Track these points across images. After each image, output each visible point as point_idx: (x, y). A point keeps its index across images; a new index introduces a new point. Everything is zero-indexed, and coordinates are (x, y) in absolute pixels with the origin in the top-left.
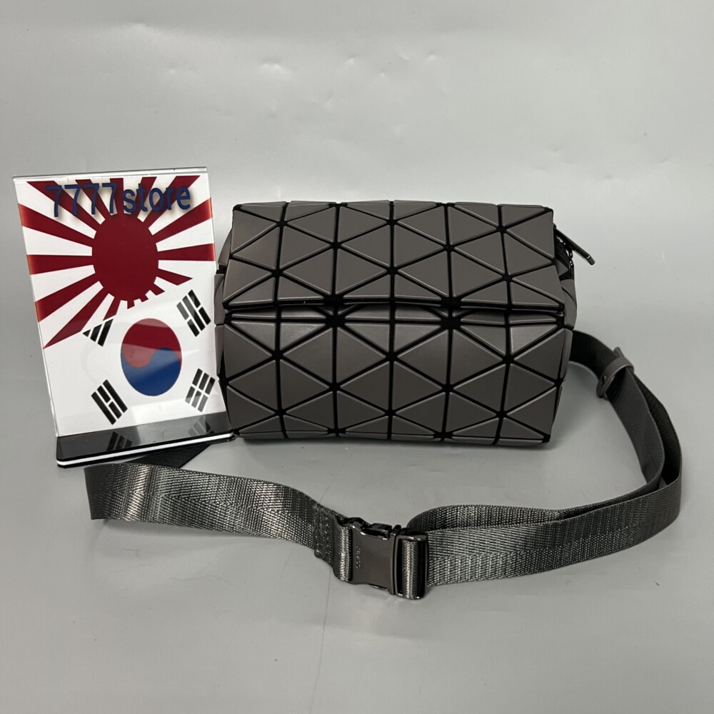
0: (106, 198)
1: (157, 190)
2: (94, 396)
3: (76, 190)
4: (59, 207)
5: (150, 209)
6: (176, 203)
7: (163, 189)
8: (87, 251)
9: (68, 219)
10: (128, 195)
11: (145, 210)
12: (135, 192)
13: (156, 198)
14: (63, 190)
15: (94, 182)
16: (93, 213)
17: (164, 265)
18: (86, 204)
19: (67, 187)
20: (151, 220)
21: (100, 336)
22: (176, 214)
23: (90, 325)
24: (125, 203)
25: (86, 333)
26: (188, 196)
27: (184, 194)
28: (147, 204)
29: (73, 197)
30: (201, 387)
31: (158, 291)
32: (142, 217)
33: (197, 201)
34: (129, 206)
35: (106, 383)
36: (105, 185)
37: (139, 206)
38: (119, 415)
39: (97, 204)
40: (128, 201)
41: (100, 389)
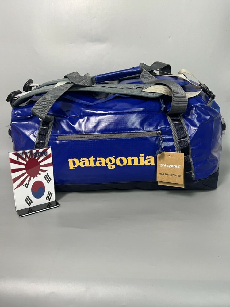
0: (29, 155)
1: (40, 152)
2: (25, 200)
5: (38, 156)
6: (44, 155)
7: (41, 152)
8: (24, 167)
9: (20, 160)
11: (37, 157)
13: (40, 154)
15: (26, 152)
16: (26, 158)
17: (41, 168)
18: (24, 156)
19: (20, 153)
20: (38, 159)
21: (27, 186)
22: (44, 157)
23: (24, 184)
25: (24, 185)
26: (47, 153)
27: (46, 152)
28: (38, 155)
29: (21, 155)
30: (49, 195)
31: (40, 174)
32: (36, 158)
33: (48, 154)
34: (34, 156)
35: (28, 197)
36: (28, 152)
37: (36, 156)
38: (31, 204)
40: (33, 155)
41: (27, 198)
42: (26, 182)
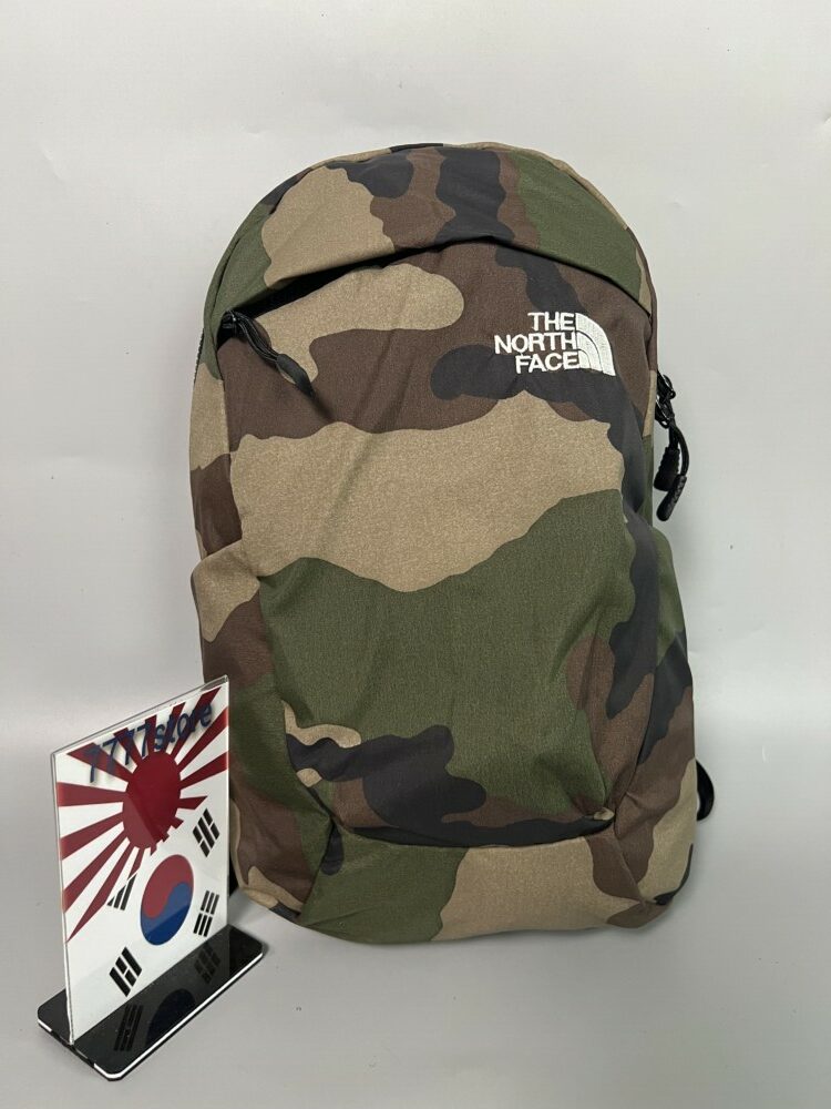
0: (139, 743)
1: (185, 715)
2: (113, 974)
3: (112, 745)
4: (96, 770)
5: (177, 738)
6: (199, 724)
7: (189, 713)
8: (118, 808)
9: (108, 782)
10: (160, 732)
11: (173, 740)
12: (166, 726)
13: (184, 724)
14: (101, 750)
15: (130, 729)
16: (127, 763)
17: (186, 793)
18: (121, 756)
19: (106, 744)
20: (177, 749)
22: (200, 732)
23: (114, 894)
24: (156, 741)
25: (110, 904)
26: (210, 712)
27: (207, 711)
28: (175, 735)
29: (109, 752)
30: (208, 910)
31: (178, 823)
32: (169, 751)
33: (216, 714)
34: (160, 742)
35: (126, 953)
36: (139, 729)
37: (168, 739)
38: (132, 981)
39: (132, 753)
40: (159, 737)
41: (119, 963)
42: (122, 882)
